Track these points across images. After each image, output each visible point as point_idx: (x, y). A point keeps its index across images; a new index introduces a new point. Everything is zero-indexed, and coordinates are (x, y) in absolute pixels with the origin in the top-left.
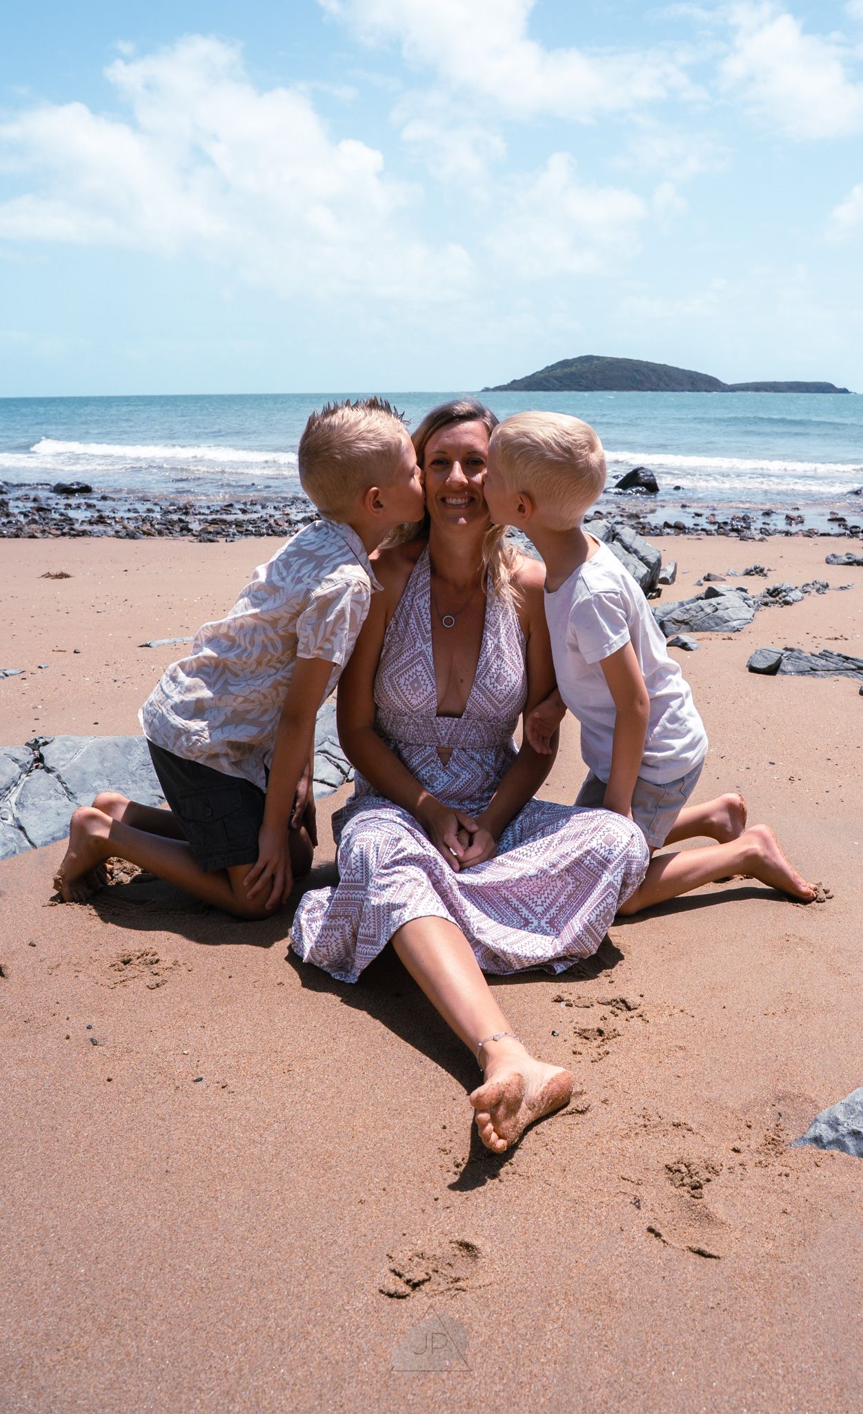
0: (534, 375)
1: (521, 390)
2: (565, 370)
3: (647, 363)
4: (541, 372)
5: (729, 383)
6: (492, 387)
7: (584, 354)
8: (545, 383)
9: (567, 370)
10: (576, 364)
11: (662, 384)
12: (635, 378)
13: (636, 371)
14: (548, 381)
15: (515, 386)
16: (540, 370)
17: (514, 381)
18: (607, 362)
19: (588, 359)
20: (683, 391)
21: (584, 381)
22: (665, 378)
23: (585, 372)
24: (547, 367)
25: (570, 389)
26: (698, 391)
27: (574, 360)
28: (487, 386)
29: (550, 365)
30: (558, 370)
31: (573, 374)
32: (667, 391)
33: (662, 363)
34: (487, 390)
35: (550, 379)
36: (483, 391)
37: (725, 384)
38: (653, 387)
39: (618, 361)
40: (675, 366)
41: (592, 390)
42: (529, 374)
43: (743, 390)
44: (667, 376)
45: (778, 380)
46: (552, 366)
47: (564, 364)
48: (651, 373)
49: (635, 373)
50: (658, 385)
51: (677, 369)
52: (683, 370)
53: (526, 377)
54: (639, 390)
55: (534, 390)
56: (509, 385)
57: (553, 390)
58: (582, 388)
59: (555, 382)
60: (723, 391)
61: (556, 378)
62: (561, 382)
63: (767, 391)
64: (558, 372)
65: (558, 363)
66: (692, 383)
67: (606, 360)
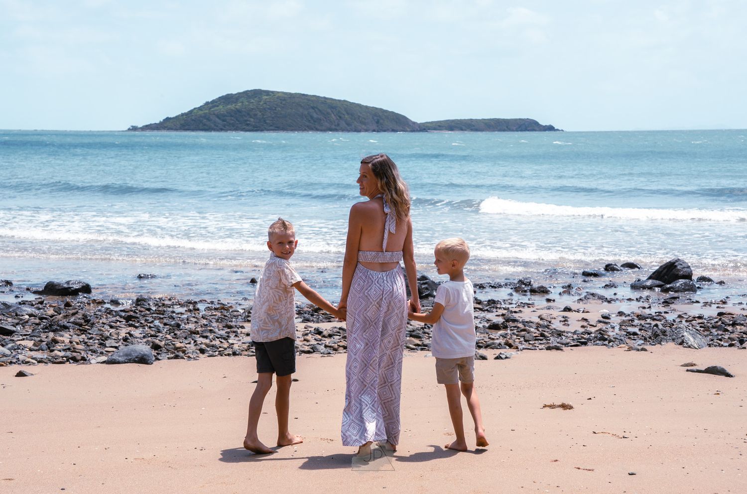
0: (191, 112)
1: (176, 130)
2: (229, 106)
3: (325, 98)
4: (200, 108)
5: (419, 122)
6: (140, 126)
7: (250, 89)
8: (205, 120)
9: (231, 107)
10: (241, 100)
11: (343, 124)
12: (312, 117)
13: (313, 108)
14: (209, 119)
15: (168, 124)
16: (199, 106)
17: (168, 119)
18: (278, 97)
19: (256, 94)
20: (366, 131)
21: (252, 120)
22: (346, 116)
23: (252, 109)
24: (207, 103)
25: (236, 129)
26: (385, 131)
27: (240, 95)
28: (134, 125)
29: (210, 100)
30: (221, 107)
31: (239, 111)
32: (348, 131)
33: (342, 99)
34: (134, 129)
35: (214, 118)
36: (129, 129)
37: (414, 123)
38: (333, 127)
39: (292, 96)
40: (357, 103)
41: (262, 130)
42: (186, 111)
43: (435, 129)
44: (348, 114)
45: (474, 118)
46: (213, 102)
47: (227, 99)
48: (329, 111)
49: (311, 110)
50: (338, 125)
51: (359, 105)
52: (366, 107)
53: (183, 115)
54: (317, 130)
55: (193, 130)
56: (161, 123)
57: (214, 130)
58: (251, 128)
59: (217, 120)
60: (413, 131)
61: (218, 116)
62: (224, 121)
63: (462, 130)
64: (221, 109)
65: (220, 98)
66: (378, 122)
67: (277, 95)
